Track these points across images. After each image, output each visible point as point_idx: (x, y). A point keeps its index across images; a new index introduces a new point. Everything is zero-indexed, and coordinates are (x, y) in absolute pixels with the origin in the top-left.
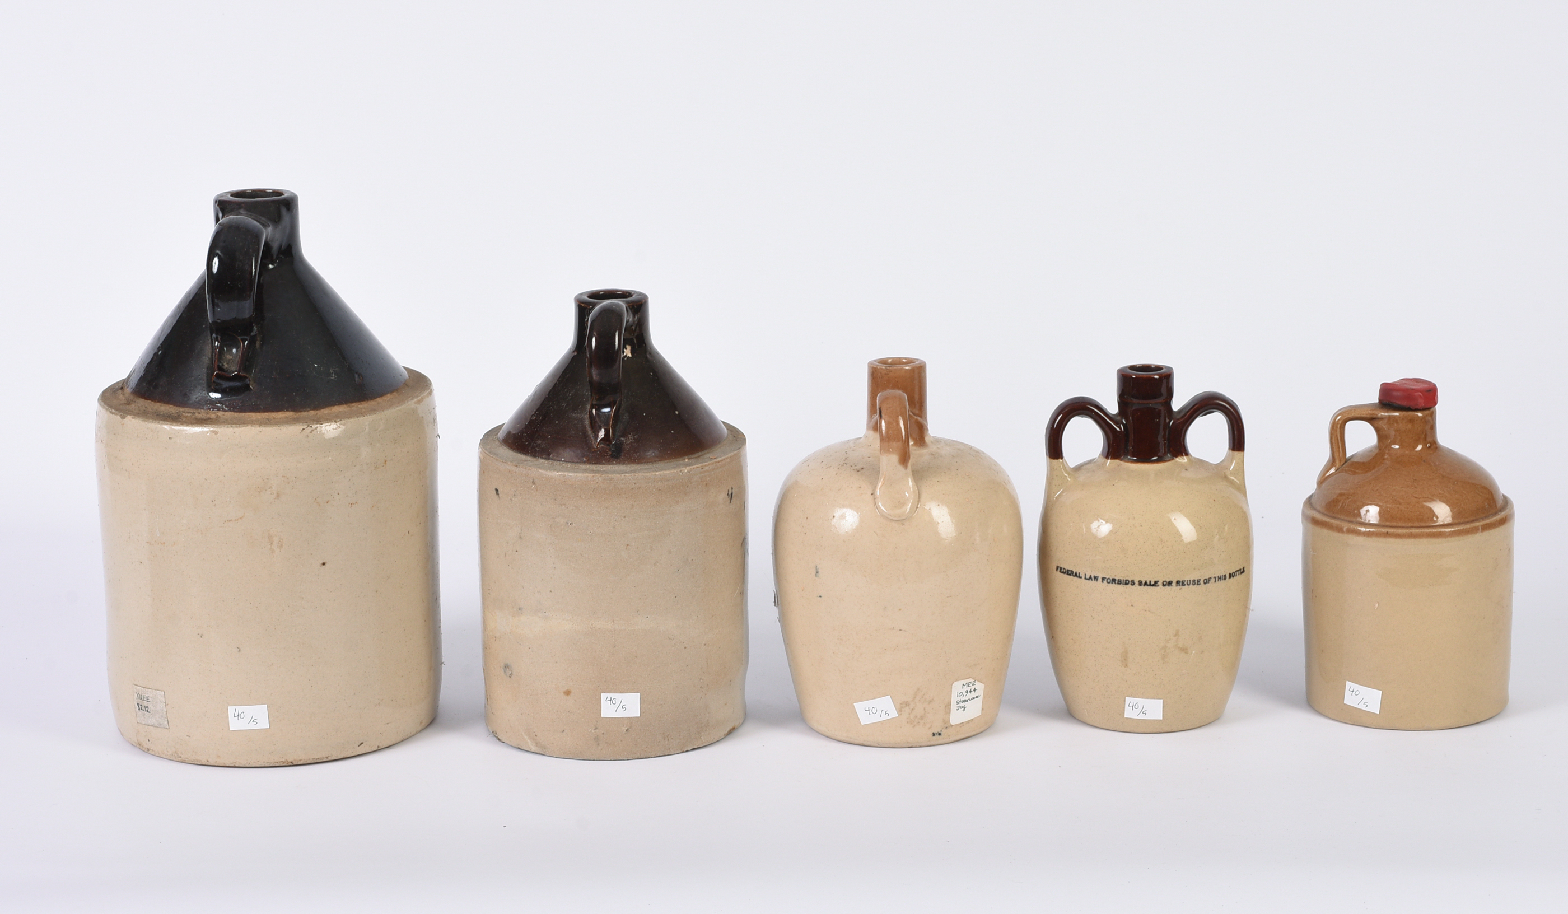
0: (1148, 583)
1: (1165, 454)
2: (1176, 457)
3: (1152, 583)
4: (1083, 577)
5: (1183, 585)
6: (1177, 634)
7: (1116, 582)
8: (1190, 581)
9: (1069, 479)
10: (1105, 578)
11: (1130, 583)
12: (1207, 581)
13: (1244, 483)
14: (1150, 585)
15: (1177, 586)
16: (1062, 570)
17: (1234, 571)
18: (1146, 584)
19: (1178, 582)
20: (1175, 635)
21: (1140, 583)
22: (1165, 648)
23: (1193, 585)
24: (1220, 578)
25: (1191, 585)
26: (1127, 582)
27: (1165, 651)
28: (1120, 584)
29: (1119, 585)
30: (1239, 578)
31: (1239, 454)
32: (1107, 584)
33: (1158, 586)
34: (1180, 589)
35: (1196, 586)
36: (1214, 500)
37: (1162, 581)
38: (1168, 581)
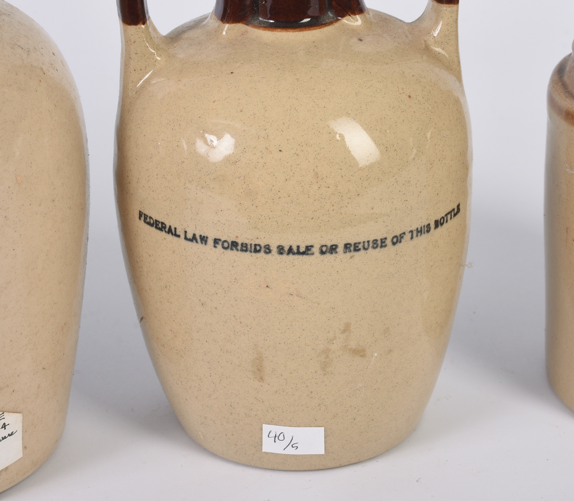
0: (295, 249)
1: (322, 10)
2: (343, 16)
3: (302, 249)
4: (183, 236)
5: (357, 249)
6: (347, 329)
7: (239, 247)
8: (368, 242)
9: (159, 58)
10: (220, 240)
11: (263, 250)
12: (397, 240)
13: (458, 57)
14: (299, 253)
15: (345, 252)
16: (148, 220)
17: (443, 215)
18: (290, 251)
19: (347, 247)
20: (344, 331)
21: (281, 250)
22: (326, 352)
23: (374, 248)
24: (420, 231)
25: (370, 250)
26: (258, 248)
27: (327, 357)
28: (246, 251)
29: (244, 253)
30: (452, 224)
31: (449, 9)
32: (223, 250)
33: (313, 254)
34: (351, 257)
35: (378, 249)
36: (410, 97)
37: (319, 246)
38: (329, 244)
